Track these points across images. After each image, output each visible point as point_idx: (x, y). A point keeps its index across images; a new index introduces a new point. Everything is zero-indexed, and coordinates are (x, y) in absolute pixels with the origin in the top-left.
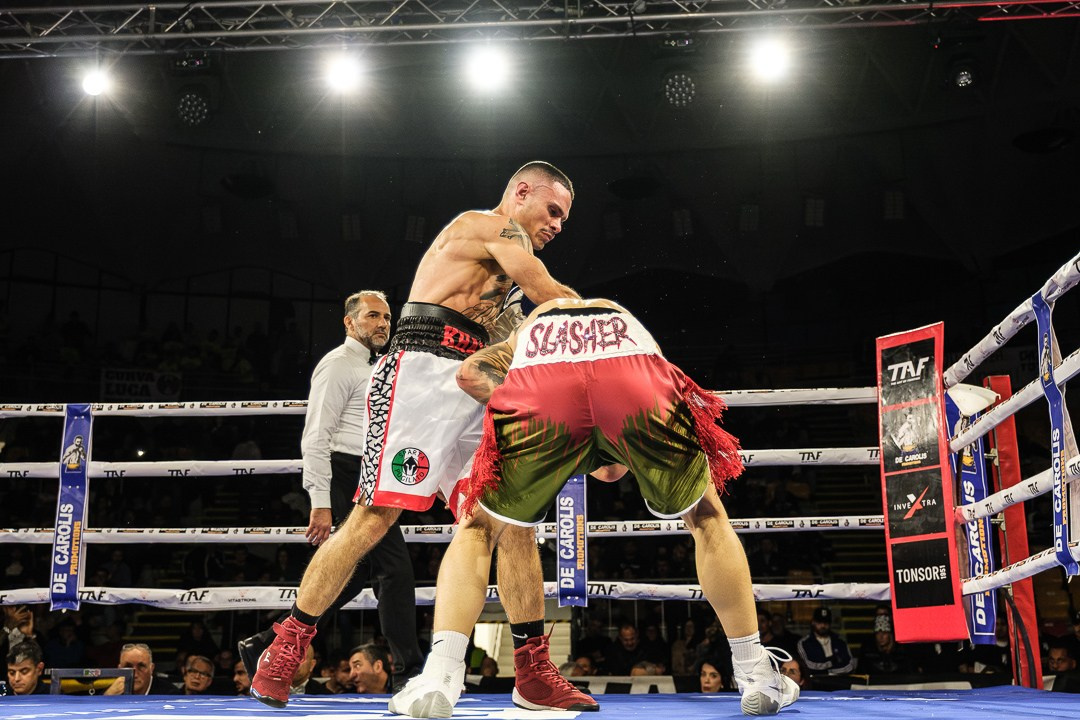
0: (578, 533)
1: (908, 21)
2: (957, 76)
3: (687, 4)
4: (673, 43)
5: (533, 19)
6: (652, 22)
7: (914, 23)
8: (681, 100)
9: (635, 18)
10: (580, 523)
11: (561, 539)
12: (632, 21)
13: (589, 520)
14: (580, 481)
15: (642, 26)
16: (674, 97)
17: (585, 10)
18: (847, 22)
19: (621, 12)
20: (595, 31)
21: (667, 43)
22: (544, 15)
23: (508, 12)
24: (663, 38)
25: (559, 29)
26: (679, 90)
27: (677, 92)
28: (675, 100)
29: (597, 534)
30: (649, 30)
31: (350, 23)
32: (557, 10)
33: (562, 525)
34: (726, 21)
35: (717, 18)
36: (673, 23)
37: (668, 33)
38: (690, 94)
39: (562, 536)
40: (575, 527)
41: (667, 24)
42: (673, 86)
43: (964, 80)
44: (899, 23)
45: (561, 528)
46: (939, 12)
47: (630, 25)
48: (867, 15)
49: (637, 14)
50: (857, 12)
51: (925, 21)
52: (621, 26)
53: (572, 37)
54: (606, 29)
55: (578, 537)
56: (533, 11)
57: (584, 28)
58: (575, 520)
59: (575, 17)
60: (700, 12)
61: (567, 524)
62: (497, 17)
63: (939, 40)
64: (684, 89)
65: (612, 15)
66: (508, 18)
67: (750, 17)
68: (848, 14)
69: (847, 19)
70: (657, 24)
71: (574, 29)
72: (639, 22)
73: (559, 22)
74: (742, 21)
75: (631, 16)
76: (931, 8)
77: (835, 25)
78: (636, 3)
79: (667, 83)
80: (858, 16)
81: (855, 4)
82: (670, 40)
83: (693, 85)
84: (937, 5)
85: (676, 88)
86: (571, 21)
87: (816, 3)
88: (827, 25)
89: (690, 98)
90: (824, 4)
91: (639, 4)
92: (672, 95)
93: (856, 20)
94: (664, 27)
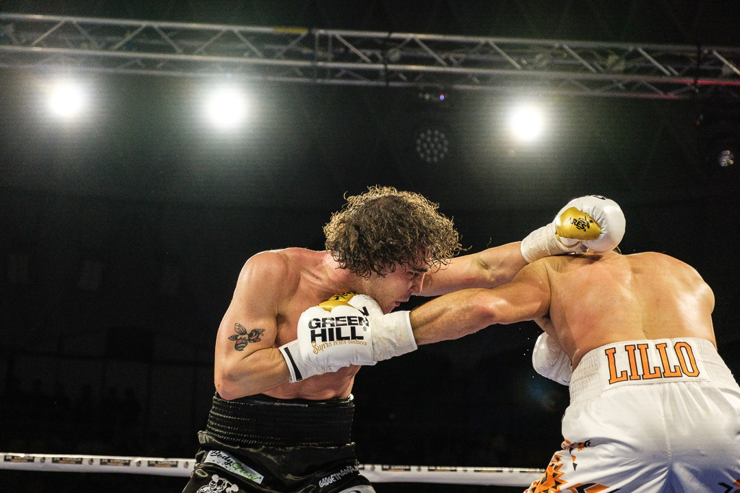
1: (672, 95)
2: (719, 155)
3: (444, 56)
4: (427, 97)
5: (279, 58)
6: (406, 73)
7: (677, 97)
8: (432, 155)
9: (390, 67)
12: (386, 70)
15: (392, 75)
16: (425, 152)
17: (335, 54)
18: (608, 91)
19: (374, 59)
20: (346, 76)
21: (421, 95)
22: (290, 55)
23: (254, 49)
24: (417, 90)
25: (306, 71)
26: (431, 146)
27: (429, 147)
28: (426, 154)
30: (401, 80)
31: (77, 44)
32: (306, 51)
34: (484, 79)
35: (474, 75)
36: (428, 76)
37: (422, 85)
38: (441, 151)
41: (421, 76)
42: (424, 141)
43: (726, 159)
44: (661, 95)
46: (704, 88)
47: (383, 74)
48: (629, 86)
49: (392, 63)
50: (619, 81)
51: (687, 97)
52: (372, 75)
53: (319, 81)
54: (356, 75)
56: (279, 50)
57: (334, 72)
59: (325, 60)
60: (457, 66)
62: (240, 53)
63: (701, 117)
64: (436, 146)
65: (364, 62)
66: (252, 55)
67: (507, 78)
68: (611, 82)
69: (609, 87)
70: (412, 75)
71: (323, 72)
72: (392, 72)
73: (307, 64)
75: (385, 64)
76: (695, 84)
77: (598, 93)
78: (391, 51)
79: (418, 137)
80: (620, 85)
81: (618, 72)
82: (424, 93)
83: (446, 142)
84: (701, 81)
85: (428, 144)
86: (320, 64)
87: (577, 68)
88: (588, 92)
89: (442, 156)
90: (586, 70)
91: (395, 52)
92: (423, 151)
93: (617, 89)
94: (417, 78)
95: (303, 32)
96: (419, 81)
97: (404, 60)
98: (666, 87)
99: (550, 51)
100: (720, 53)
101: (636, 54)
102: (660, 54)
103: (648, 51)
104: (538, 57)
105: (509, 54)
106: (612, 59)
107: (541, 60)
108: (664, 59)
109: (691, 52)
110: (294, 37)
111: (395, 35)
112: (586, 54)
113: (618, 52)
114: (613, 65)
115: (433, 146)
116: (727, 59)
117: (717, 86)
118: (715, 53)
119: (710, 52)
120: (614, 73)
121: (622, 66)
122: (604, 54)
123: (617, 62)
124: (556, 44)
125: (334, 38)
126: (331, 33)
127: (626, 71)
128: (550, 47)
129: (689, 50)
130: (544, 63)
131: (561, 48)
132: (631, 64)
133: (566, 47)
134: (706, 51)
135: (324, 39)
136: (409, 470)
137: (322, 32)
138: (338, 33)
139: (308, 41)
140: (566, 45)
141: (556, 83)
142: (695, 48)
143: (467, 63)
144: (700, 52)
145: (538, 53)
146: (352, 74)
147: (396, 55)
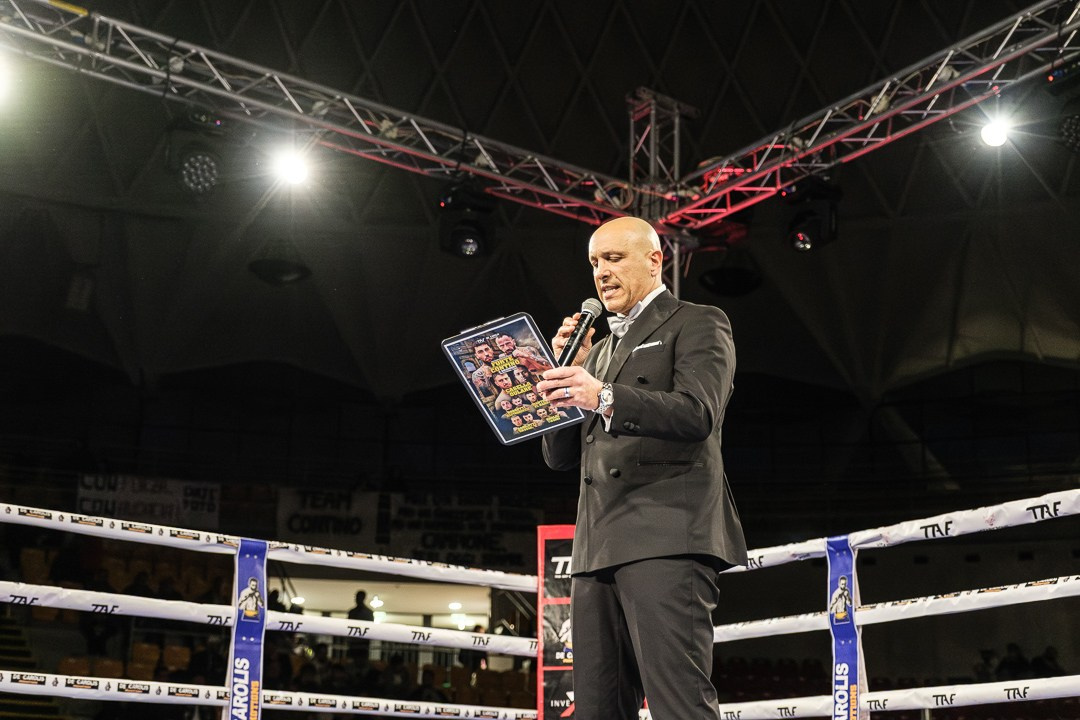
0: (252, 703)
1: (426, 171)
2: (463, 242)
4: (203, 118)
6: (181, 86)
7: (430, 175)
8: (197, 183)
9: (171, 77)
10: (254, 691)
11: (233, 708)
12: (167, 79)
13: (264, 688)
14: (257, 641)
16: (190, 178)
18: (371, 153)
21: (197, 116)
24: (191, 108)
25: (69, 56)
26: (198, 173)
27: (195, 174)
28: (190, 181)
29: (272, 706)
30: (171, 92)
32: (75, 33)
33: (236, 692)
34: (255, 112)
37: (196, 104)
38: (208, 180)
39: (235, 704)
40: (249, 695)
42: (193, 166)
43: (470, 248)
44: (417, 169)
45: (234, 695)
47: (155, 81)
48: (392, 154)
50: (383, 147)
53: (83, 70)
54: (123, 71)
55: (252, 707)
57: (101, 64)
58: (249, 686)
59: (103, 51)
60: (242, 95)
61: (241, 690)
63: (450, 200)
64: (203, 173)
65: (143, 64)
66: (19, 22)
67: (284, 118)
68: (377, 146)
69: (373, 150)
72: (169, 82)
73: (85, 51)
74: (271, 117)
75: (168, 72)
77: (362, 153)
78: (173, 59)
79: (188, 161)
80: (384, 151)
81: (389, 139)
82: (200, 113)
83: (215, 172)
84: (462, 166)
85: (196, 170)
86: (98, 55)
89: (208, 185)
90: (362, 129)
91: (177, 61)
92: (190, 175)
93: (379, 154)
94: (188, 94)
95: (82, 13)
97: (185, 73)
99: (331, 101)
100: (480, 142)
101: (408, 123)
102: (432, 131)
103: (419, 125)
104: (319, 104)
105: (293, 94)
106: (386, 124)
107: (322, 108)
108: (433, 136)
110: (69, 16)
111: (181, 44)
112: (363, 113)
113: (394, 119)
114: (387, 130)
115: (200, 173)
116: (485, 149)
117: (469, 173)
118: (476, 141)
119: (472, 140)
120: (384, 137)
121: (393, 134)
122: (380, 117)
123: (391, 128)
124: (339, 95)
125: (115, 31)
126: (112, 22)
127: (398, 140)
128: (332, 97)
129: (456, 134)
130: (324, 112)
131: (342, 101)
132: (404, 133)
133: (346, 100)
134: (470, 138)
135: (104, 27)
136: (330, 553)
137: (103, 18)
138: (121, 26)
139: (86, 26)
140: (347, 98)
141: (327, 135)
142: (461, 133)
144: (465, 138)
145: (319, 100)
146: (126, 74)
147: (179, 66)
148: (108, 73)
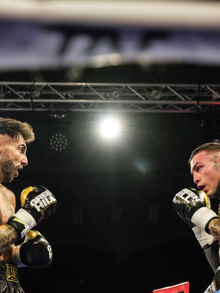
1: (187, 111)
3: (65, 94)
4: (55, 116)
6: (44, 103)
7: (190, 112)
8: (59, 148)
9: (34, 101)
12: (32, 102)
15: (38, 105)
16: (55, 146)
17: (5, 95)
18: (152, 109)
19: (26, 97)
20: (12, 107)
21: (52, 115)
24: (50, 112)
27: (57, 143)
28: (55, 147)
30: (42, 107)
35: (81, 103)
36: (56, 105)
37: (53, 110)
38: (64, 145)
41: (52, 105)
42: (54, 140)
44: (181, 111)
46: (204, 106)
47: (31, 104)
48: (164, 106)
49: (35, 98)
50: (159, 104)
51: (195, 111)
54: (17, 106)
60: (72, 99)
63: (203, 122)
64: (61, 142)
65: (21, 99)
68: (154, 105)
70: (47, 105)
72: (36, 103)
74: (94, 106)
75: (31, 99)
76: (198, 104)
77: (147, 111)
78: (35, 92)
79: (51, 138)
80: (160, 106)
81: (158, 100)
82: (54, 114)
83: (66, 140)
84: (202, 102)
85: (57, 142)
87: (136, 98)
88: (143, 110)
89: (64, 147)
90: (141, 99)
91: (37, 93)
92: (54, 145)
93: (158, 108)
94: (51, 106)
96: (51, 108)
97: (42, 97)
98: (184, 107)
99: (120, 89)
100: (210, 87)
102: (179, 89)
103: (173, 88)
104: (114, 93)
105: (98, 92)
106: (154, 92)
107: (116, 94)
108: (181, 91)
109: (195, 88)
111: (37, 84)
112: (140, 90)
113: (157, 88)
114: (155, 96)
115: (59, 142)
116: (215, 91)
117: (211, 105)
118: (208, 87)
119: (206, 87)
120: (154, 100)
121: (159, 96)
122: (150, 90)
123: (157, 94)
124: (124, 85)
125: (4, 86)
126: (2, 83)
127: (162, 99)
128: (121, 87)
129: (195, 86)
130: (118, 96)
131: (126, 87)
132: (164, 95)
133: (129, 87)
134: (203, 87)
138: (6, 84)
140: (129, 85)
141: (125, 106)
142: (197, 85)
143: (76, 97)
144: (200, 88)
145: (114, 91)
146: (15, 105)
147: (38, 94)
148: (10, 107)
